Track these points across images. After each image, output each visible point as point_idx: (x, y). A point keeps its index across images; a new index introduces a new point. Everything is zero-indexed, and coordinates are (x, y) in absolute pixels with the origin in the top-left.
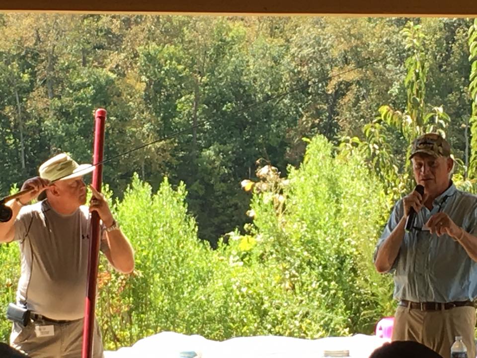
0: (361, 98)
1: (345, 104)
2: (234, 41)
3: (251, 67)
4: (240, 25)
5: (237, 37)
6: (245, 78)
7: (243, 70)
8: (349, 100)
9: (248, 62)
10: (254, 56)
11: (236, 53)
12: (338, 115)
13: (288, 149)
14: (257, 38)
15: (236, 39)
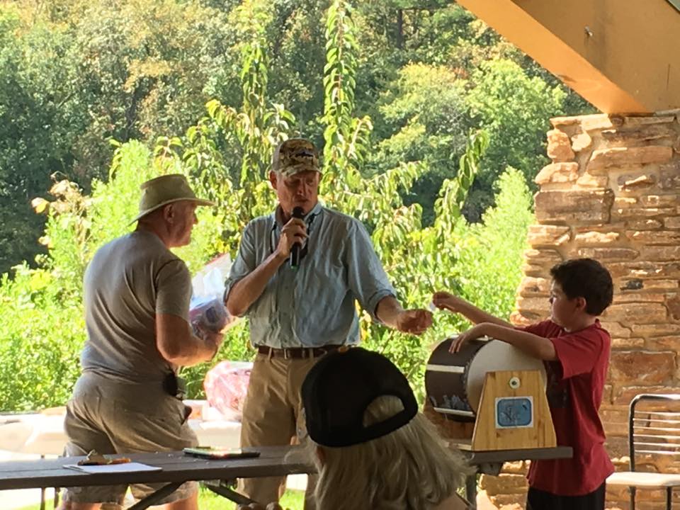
0: (168, 98)
1: (148, 106)
2: (6, 27)
3: (28, 60)
4: (14, 7)
5: (9, 21)
6: (21, 73)
7: (18, 64)
8: (154, 101)
9: (24, 53)
10: (31, 45)
11: (9, 41)
12: (139, 119)
13: (75, 162)
14: (35, 23)
15: (8, 25)
